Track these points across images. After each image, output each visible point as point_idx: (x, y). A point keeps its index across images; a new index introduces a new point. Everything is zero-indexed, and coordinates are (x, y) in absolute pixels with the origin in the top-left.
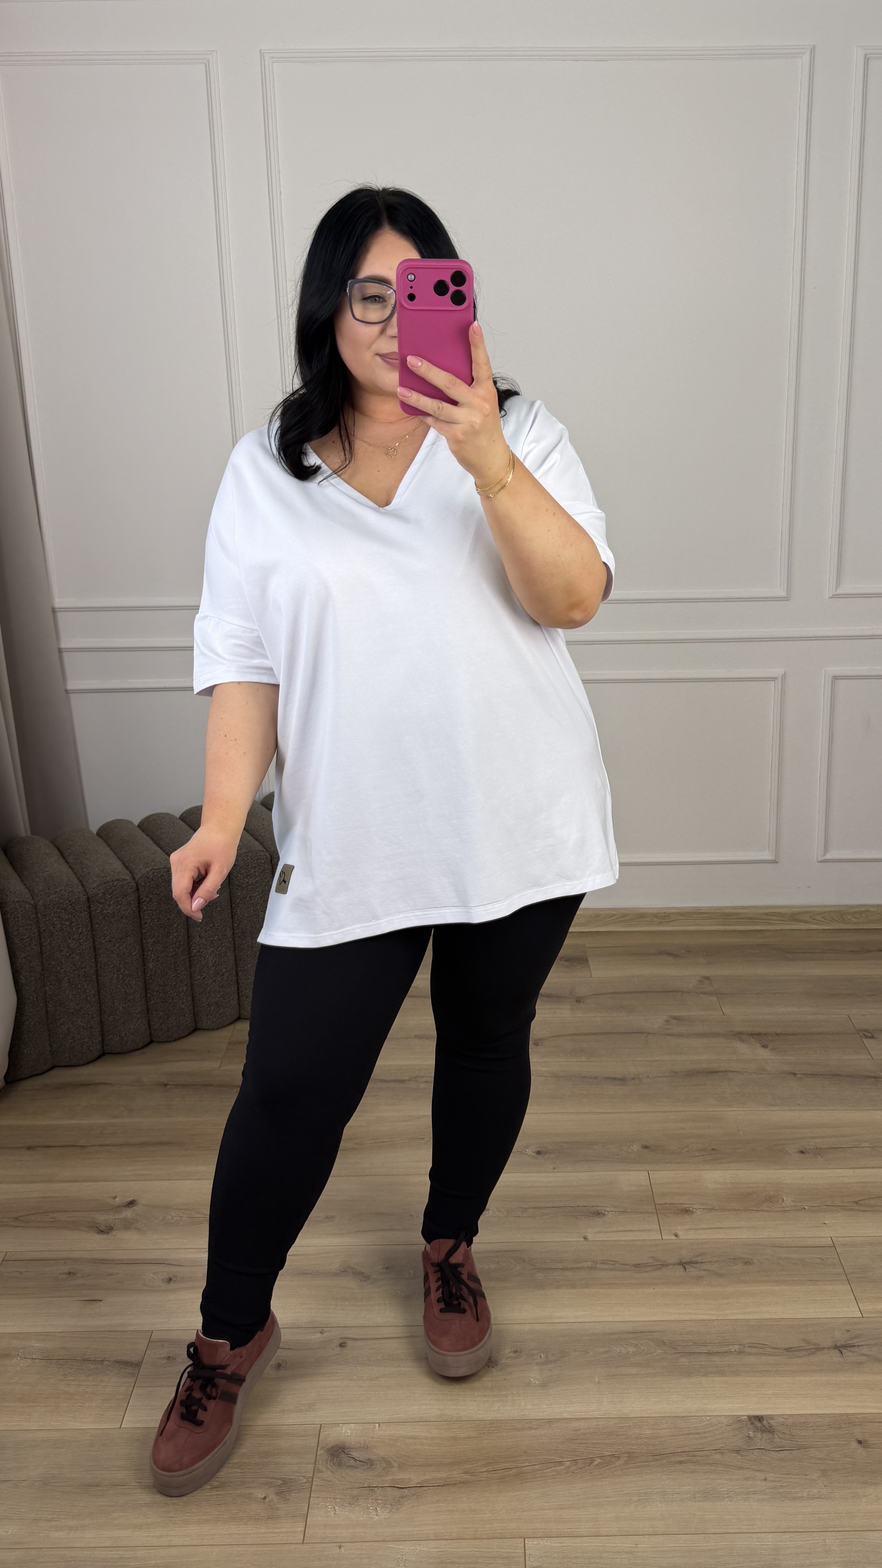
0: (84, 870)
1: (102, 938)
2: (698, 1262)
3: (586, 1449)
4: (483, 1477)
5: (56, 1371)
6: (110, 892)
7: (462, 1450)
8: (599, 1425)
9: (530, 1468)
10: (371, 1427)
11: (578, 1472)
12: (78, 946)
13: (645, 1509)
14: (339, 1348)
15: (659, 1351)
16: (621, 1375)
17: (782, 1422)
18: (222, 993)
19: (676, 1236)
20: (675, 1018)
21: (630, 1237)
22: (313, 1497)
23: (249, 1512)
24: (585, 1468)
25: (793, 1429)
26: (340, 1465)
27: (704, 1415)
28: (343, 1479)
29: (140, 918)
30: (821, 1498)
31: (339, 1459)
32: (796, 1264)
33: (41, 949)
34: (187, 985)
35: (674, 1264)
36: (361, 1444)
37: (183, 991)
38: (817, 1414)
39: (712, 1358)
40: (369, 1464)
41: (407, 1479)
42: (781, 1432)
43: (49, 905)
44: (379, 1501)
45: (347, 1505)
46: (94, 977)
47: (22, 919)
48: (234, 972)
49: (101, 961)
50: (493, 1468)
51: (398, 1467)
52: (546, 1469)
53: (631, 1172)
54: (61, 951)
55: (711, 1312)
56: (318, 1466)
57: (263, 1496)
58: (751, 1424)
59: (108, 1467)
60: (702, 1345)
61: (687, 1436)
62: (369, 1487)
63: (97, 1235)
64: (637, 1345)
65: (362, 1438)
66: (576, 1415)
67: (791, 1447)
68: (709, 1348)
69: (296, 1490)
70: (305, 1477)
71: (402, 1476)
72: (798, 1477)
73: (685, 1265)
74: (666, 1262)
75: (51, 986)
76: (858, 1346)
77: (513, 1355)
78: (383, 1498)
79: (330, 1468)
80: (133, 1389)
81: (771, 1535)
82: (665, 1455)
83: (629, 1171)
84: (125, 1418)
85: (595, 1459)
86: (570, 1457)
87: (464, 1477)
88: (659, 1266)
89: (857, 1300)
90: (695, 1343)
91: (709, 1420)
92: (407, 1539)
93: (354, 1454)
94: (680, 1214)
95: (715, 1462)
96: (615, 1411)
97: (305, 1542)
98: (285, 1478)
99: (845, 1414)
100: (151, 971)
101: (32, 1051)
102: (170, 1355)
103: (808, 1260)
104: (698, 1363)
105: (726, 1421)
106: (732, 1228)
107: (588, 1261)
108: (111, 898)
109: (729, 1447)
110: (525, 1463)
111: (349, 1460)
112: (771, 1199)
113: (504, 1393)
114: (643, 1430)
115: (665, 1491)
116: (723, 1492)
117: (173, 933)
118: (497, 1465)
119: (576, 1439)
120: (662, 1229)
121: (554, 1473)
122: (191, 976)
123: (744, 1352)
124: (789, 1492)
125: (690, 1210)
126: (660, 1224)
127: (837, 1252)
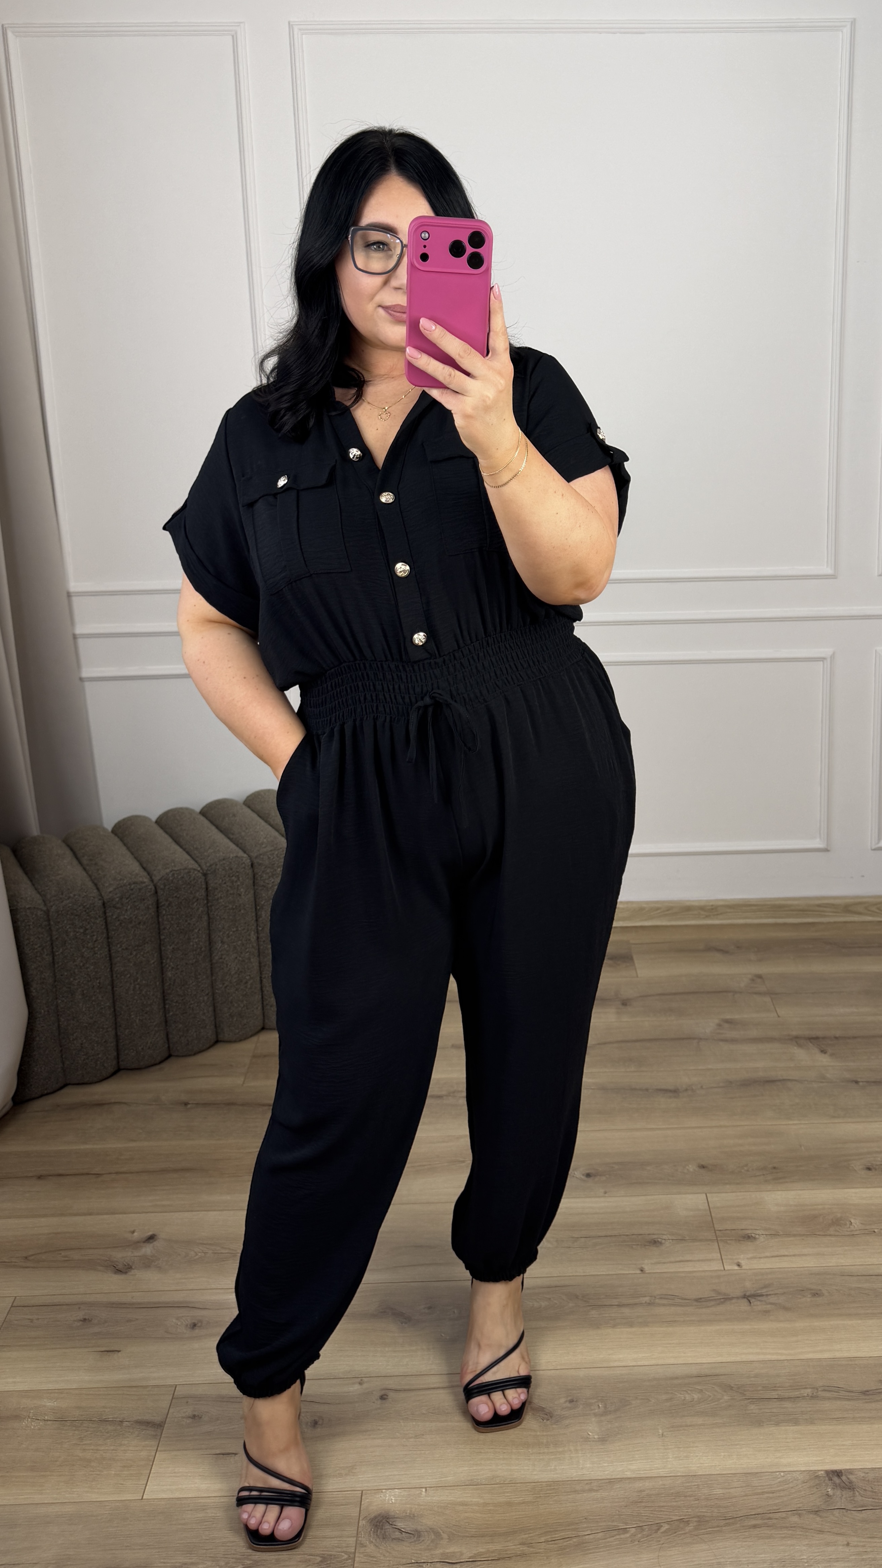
0: (100, 872)
1: (119, 946)
2: (763, 1295)
3: (652, 1513)
4: (540, 1549)
5: (71, 1434)
6: (127, 897)
7: (517, 1517)
8: (664, 1485)
9: (591, 1536)
10: (418, 1492)
11: (644, 1541)
12: (93, 955)
14: (379, 1401)
15: (726, 1398)
16: (687, 1426)
17: (863, 1477)
18: (245, 1002)
19: (739, 1265)
20: (727, 1021)
21: (688, 1268)
24: (651, 1535)
25: (875, 1485)
26: (384, 1537)
27: (777, 1470)
28: (388, 1554)
29: (159, 923)
31: (384, 1530)
32: (869, 1295)
33: (53, 959)
34: (208, 994)
35: (738, 1298)
36: (407, 1513)
37: (204, 1001)
39: (785, 1404)
41: (458, 1552)
42: (862, 1488)
43: (62, 911)
46: (110, 987)
47: (34, 927)
48: (258, 978)
49: (117, 970)
50: (552, 1538)
51: (448, 1539)
52: (610, 1537)
53: (688, 1195)
54: (74, 961)
55: (780, 1351)
56: (360, 1539)
58: (829, 1480)
59: (129, 1545)
60: (772, 1389)
61: (761, 1496)
62: (417, 1563)
63: (114, 1275)
64: (702, 1390)
65: (408, 1506)
66: (640, 1474)
67: (874, 1507)
68: (779, 1393)
70: (346, 1553)
71: (452, 1549)
73: (750, 1299)
74: (730, 1295)
75: (63, 999)
77: (569, 1406)
79: (374, 1541)
80: (156, 1453)
82: (738, 1519)
83: (686, 1194)
84: (147, 1487)
85: (662, 1524)
86: (634, 1523)
87: (521, 1549)
88: (722, 1300)
90: (763, 1387)
91: (783, 1476)
93: (400, 1524)
94: (742, 1240)
95: (793, 1525)
96: (681, 1468)
98: (324, 1554)
100: (170, 980)
101: (43, 1069)
102: (196, 1413)
104: (768, 1411)
105: (802, 1477)
106: (799, 1255)
107: (645, 1296)
108: (128, 902)
109: (807, 1508)
110: (587, 1530)
111: (394, 1532)
112: (837, 1222)
113: (561, 1449)
114: (713, 1489)
115: (740, 1561)
116: (803, 1560)
117: (194, 939)
118: (558, 1534)
119: (640, 1502)
120: (723, 1258)
121: (618, 1542)
122: (212, 986)
123: (818, 1397)
124: (874, 1558)
125: (752, 1236)
126: (722, 1252)
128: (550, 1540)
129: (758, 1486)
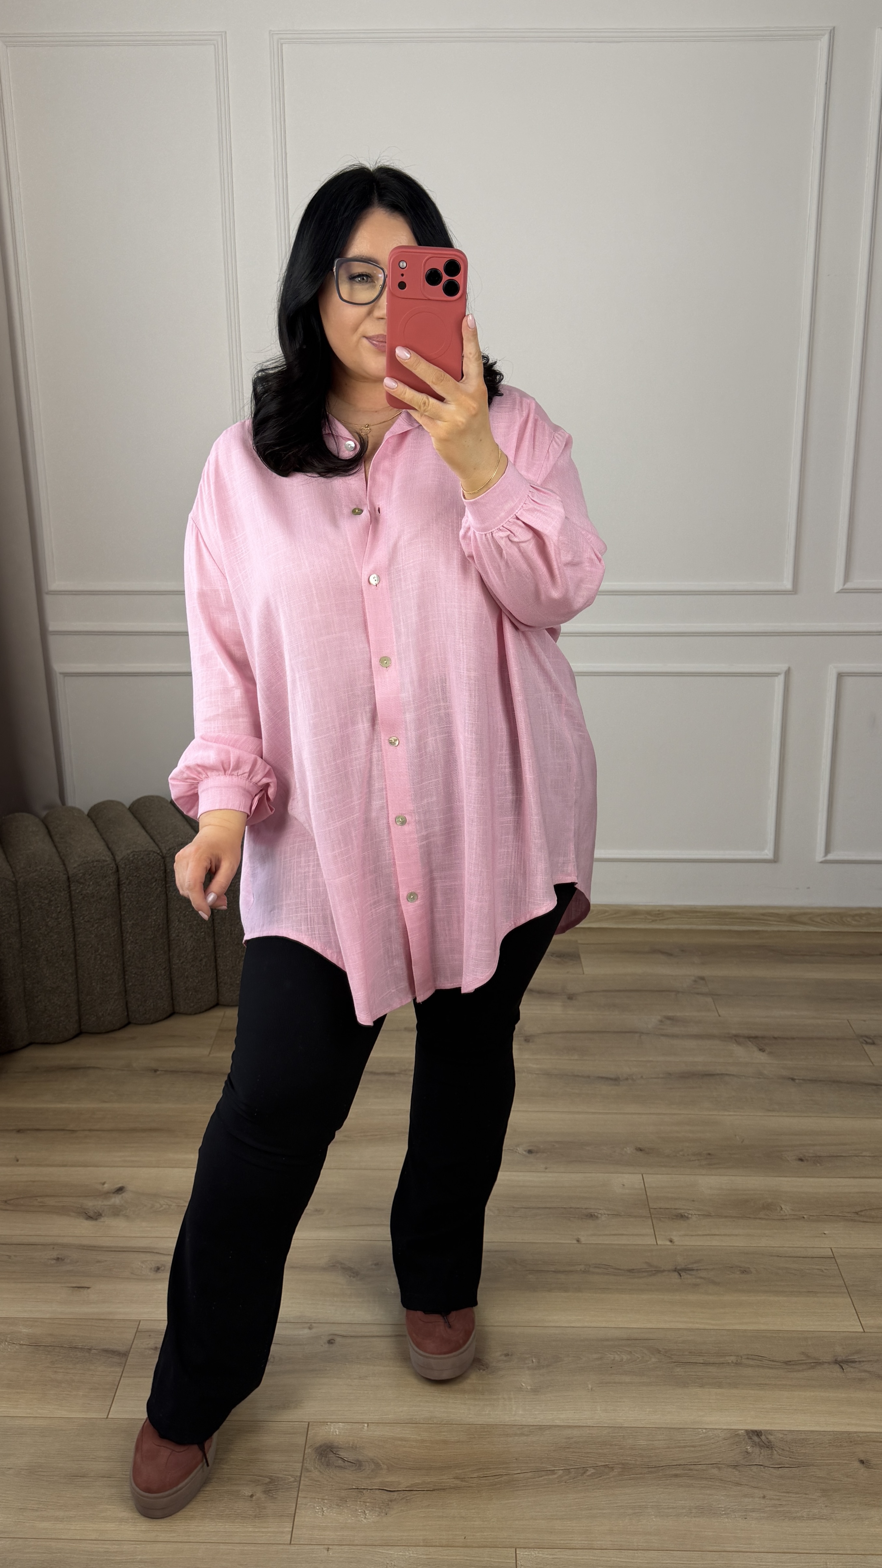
0: (68, 849)
1: (81, 918)
2: (694, 1270)
3: (579, 1458)
4: (473, 1483)
5: (43, 1358)
6: (90, 873)
7: (452, 1454)
8: (592, 1434)
9: (521, 1475)
10: (360, 1427)
11: (570, 1482)
12: (57, 925)
13: (640, 1523)
14: (328, 1345)
15: (653, 1360)
16: (615, 1383)
17: (782, 1438)
18: (200, 978)
19: (671, 1241)
20: (669, 1018)
21: (622, 1241)
22: (300, 1497)
23: (235, 1510)
24: (576, 1477)
25: (793, 1445)
26: (328, 1465)
27: (700, 1427)
28: (331, 1479)
29: (120, 899)
30: (822, 1519)
31: (327, 1459)
32: (796, 1275)
34: (164, 969)
35: (669, 1271)
36: (349, 1444)
37: (161, 974)
38: (817, 1431)
39: (710, 1369)
40: (358, 1465)
41: (396, 1482)
42: (780, 1448)
43: (29, 883)
44: (368, 1504)
45: (335, 1506)
46: (72, 956)
47: (2, 896)
48: (213, 957)
49: (79, 941)
50: (486, 1474)
51: (387, 1469)
52: (537, 1477)
53: (624, 1175)
54: (40, 929)
55: (707, 1322)
56: (306, 1464)
57: (250, 1494)
58: (749, 1439)
59: (94, 1458)
60: (697, 1355)
61: (684, 1449)
62: (358, 1489)
63: (85, 1221)
64: (631, 1352)
65: (351, 1438)
66: (569, 1423)
67: (790, 1465)
68: (705, 1358)
69: (282, 1489)
70: (292, 1476)
71: (391, 1479)
72: (797, 1495)
73: (680, 1272)
74: (661, 1268)
75: (29, 963)
76: (859, 1361)
77: (505, 1358)
78: (372, 1501)
79: (318, 1467)
80: (118, 1380)
81: (770, 1555)
82: (660, 1468)
83: (623, 1173)
84: (112, 1408)
85: (587, 1468)
86: (562, 1465)
87: (455, 1482)
88: (654, 1272)
89: (858, 1314)
90: (690, 1352)
91: (705, 1433)
92: (396, 1545)
93: (343, 1454)
94: (676, 1219)
95: (711, 1477)
96: (608, 1420)
97: (292, 1543)
98: (272, 1476)
99: (846, 1432)
100: (129, 953)
101: (9, 1027)
103: (807, 1271)
104: (693, 1374)
105: (723, 1434)
106: (729, 1235)
107: (581, 1265)
108: (91, 878)
109: (726, 1462)
110: (517, 1470)
111: (337, 1460)
112: (767, 1207)
113: (495, 1397)
114: (638, 1441)
115: (660, 1505)
116: (720, 1509)
117: (152, 916)
118: (489, 1471)
119: (568, 1448)
120: (657, 1233)
121: (546, 1482)
122: (169, 960)
123: (742, 1364)
124: (788, 1511)
125: (685, 1215)
126: (655, 1229)
127: (837, 1264)
128: (483, 1476)
129: (680, 1440)
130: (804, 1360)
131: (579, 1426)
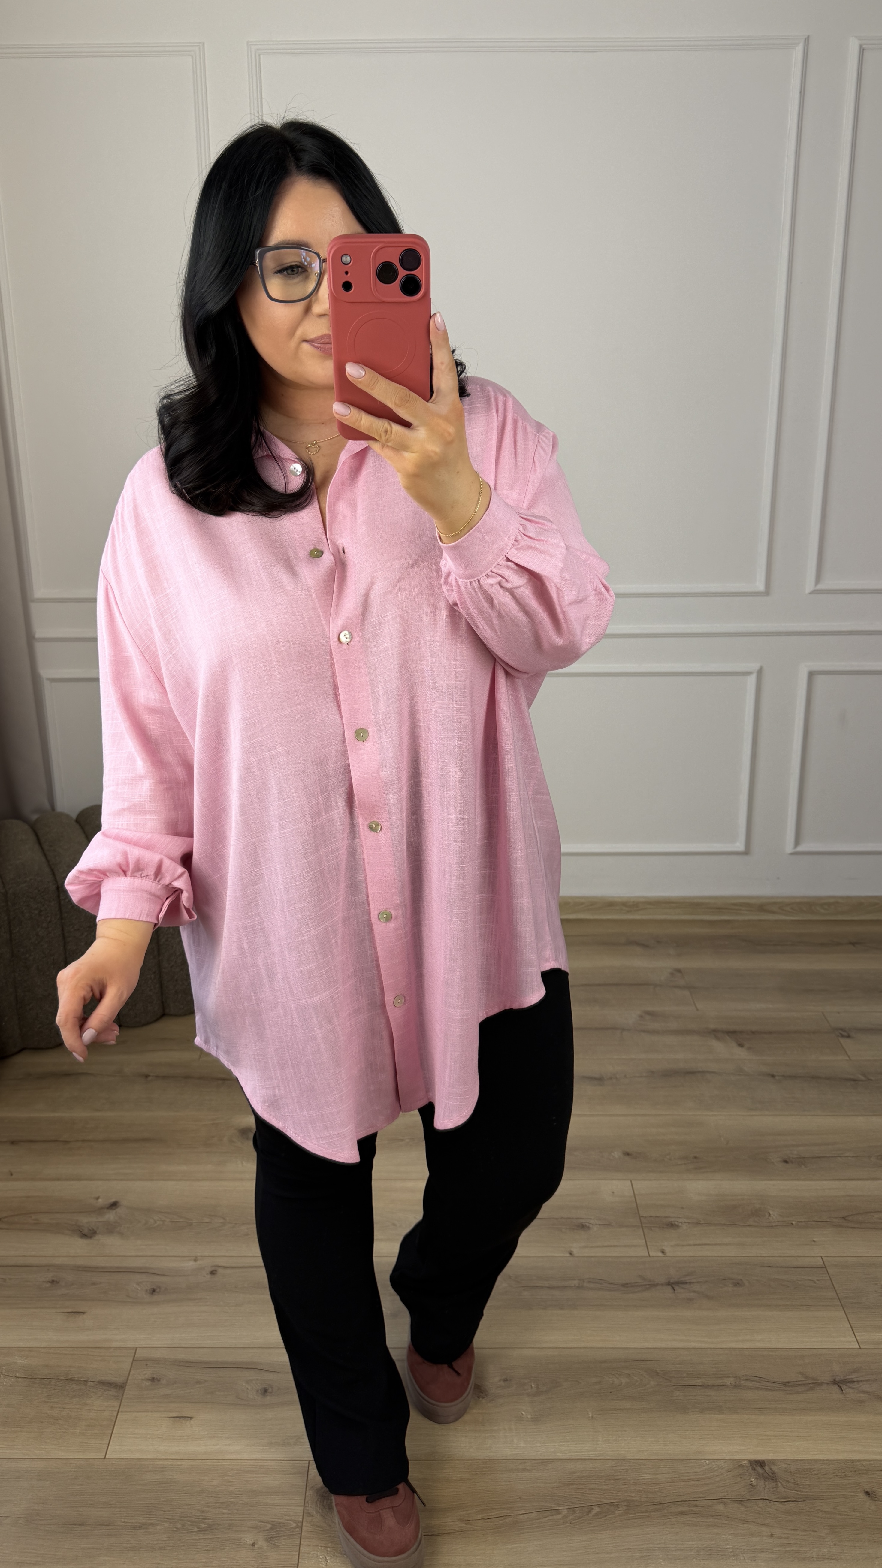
2: (686, 1283)
3: (583, 1495)
4: (477, 1526)
5: (40, 1392)
8: (594, 1467)
9: (526, 1516)
11: (576, 1523)
12: (47, 934)
15: (652, 1383)
16: (615, 1409)
17: (785, 1468)
19: (663, 1252)
20: (648, 1013)
21: (616, 1252)
22: (303, 1545)
23: (239, 1560)
24: (582, 1517)
25: (797, 1477)
27: (703, 1458)
30: (831, 1559)
32: (788, 1287)
35: (662, 1285)
38: (821, 1460)
39: (707, 1392)
42: (784, 1480)
50: (488, 1516)
52: (544, 1518)
53: (613, 1182)
55: (703, 1339)
56: (307, 1508)
57: (251, 1542)
58: (753, 1470)
59: (92, 1503)
60: (696, 1376)
61: (687, 1483)
63: (80, 1239)
64: (629, 1374)
66: (571, 1455)
67: (795, 1499)
68: (703, 1380)
69: (284, 1536)
70: (294, 1521)
72: (805, 1533)
73: (674, 1286)
74: (654, 1282)
76: (857, 1381)
77: (502, 1384)
79: (320, 1511)
80: (118, 1414)
82: (665, 1505)
83: (612, 1180)
84: (110, 1446)
85: (593, 1507)
86: (566, 1504)
87: (459, 1525)
88: (648, 1286)
89: (853, 1328)
90: (688, 1374)
91: (709, 1465)
94: (666, 1228)
95: (717, 1514)
96: (611, 1452)
98: (274, 1521)
99: (850, 1460)
102: (155, 1376)
103: (799, 1282)
104: (693, 1398)
105: (726, 1466)
106: (720, 1244)
107: (575, 1280)
109: (731, 1497)
110: (522, 1510)
112: (756, 1213)
113: (495, 1428)
114: (642, 1474)
115: (668, 1547)
116: (728, 1550)
118: (494, 1512)
119: (572, 1484)
120: (648, 1244)
121: (551, 1523)
123: (740, 1386)
124: (797, 1550)
125: (675, 1224)
126: (647, 1239)
127: (828, 1274)
129: (684, 1473)
130: (803, 1381)
131: (582, 1459)
